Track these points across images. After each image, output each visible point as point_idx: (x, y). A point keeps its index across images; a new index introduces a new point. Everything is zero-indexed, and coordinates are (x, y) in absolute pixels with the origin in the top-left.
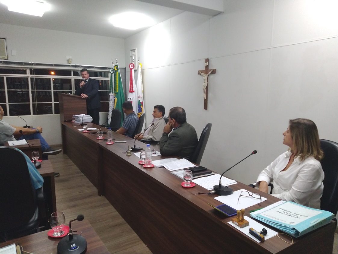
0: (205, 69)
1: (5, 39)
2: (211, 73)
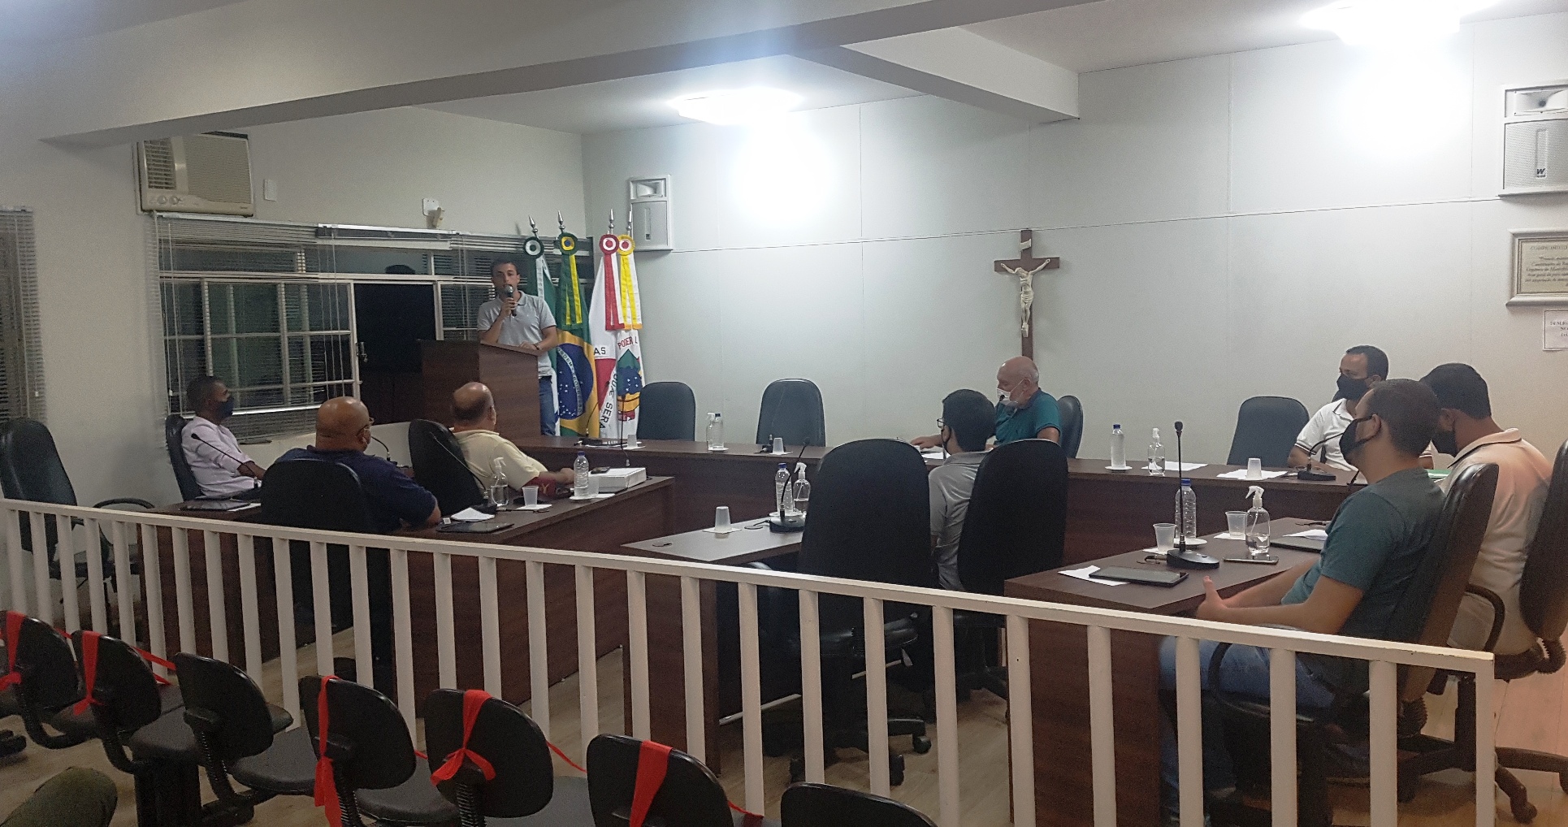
0: (1018, 257)
1: (245, 136)
2: (1044, 268)
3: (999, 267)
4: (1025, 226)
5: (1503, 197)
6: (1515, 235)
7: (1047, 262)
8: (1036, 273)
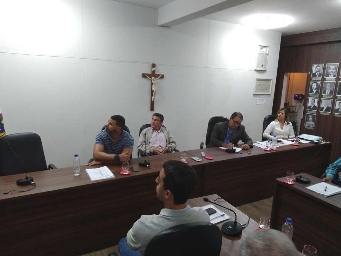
2: (160, 78)
3: (144, 76)
4: (153, 62)
5: (256, 70)
6: (257, 79)
7: (161, 76)
8: (157, 79)
